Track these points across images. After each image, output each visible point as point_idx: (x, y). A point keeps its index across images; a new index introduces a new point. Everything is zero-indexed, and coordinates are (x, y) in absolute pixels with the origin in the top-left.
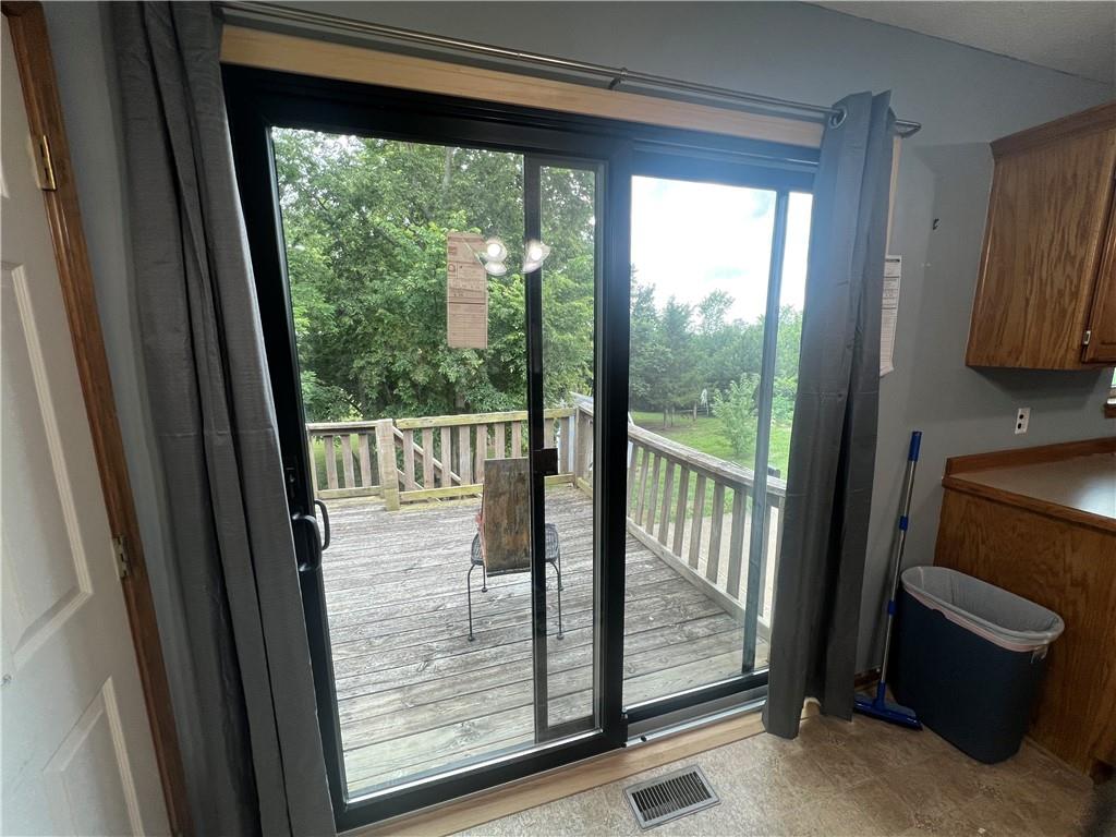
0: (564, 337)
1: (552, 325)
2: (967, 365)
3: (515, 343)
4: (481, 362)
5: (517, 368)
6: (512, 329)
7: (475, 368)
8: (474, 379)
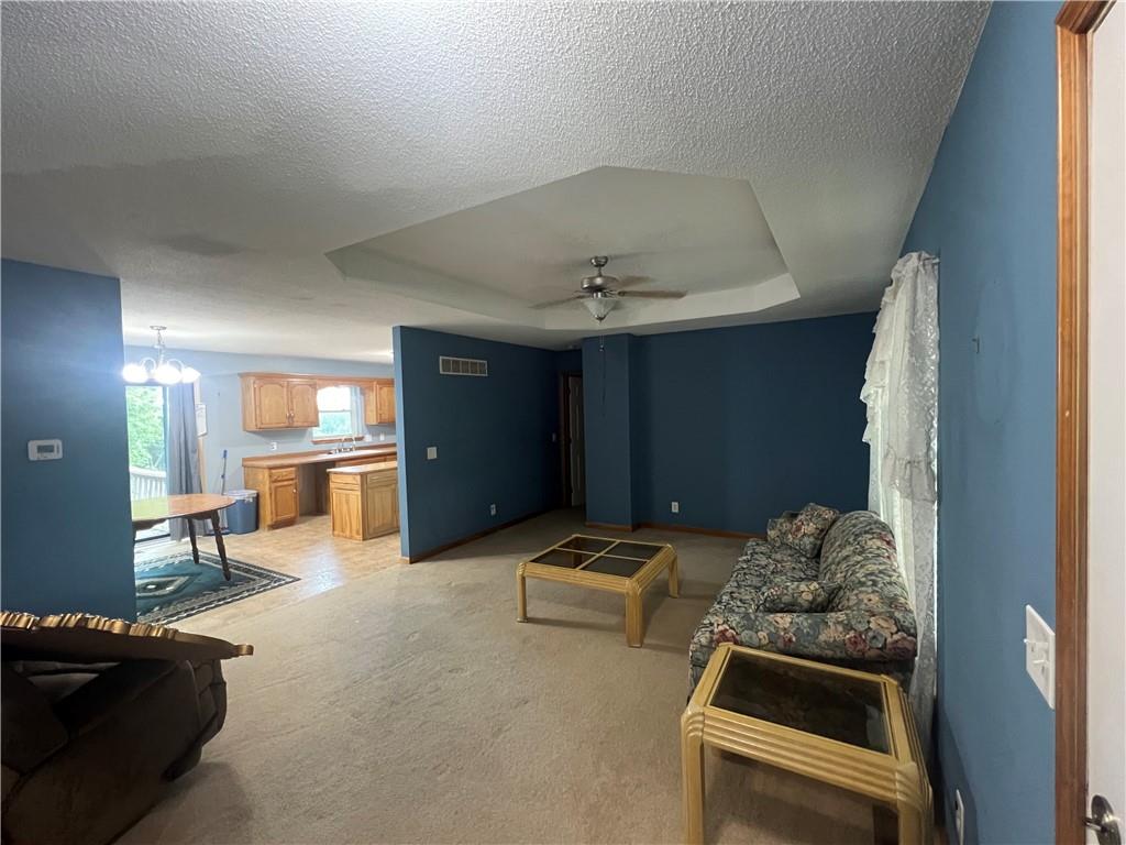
2: (245, 430)
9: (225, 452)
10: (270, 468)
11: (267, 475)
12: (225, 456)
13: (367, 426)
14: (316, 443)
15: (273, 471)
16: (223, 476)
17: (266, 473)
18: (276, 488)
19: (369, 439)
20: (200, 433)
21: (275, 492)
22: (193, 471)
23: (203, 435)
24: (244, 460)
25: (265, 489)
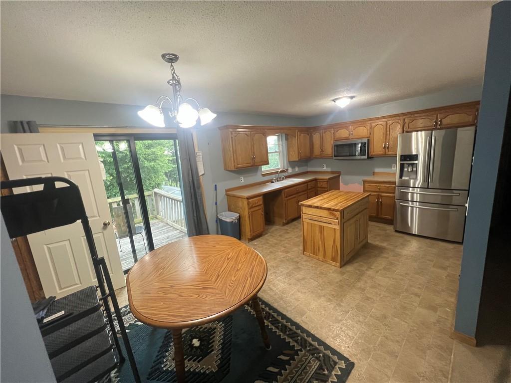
0: (150, 164)
1: (145, 159)
3: (128, 168)
4: (111, 178)
5: (131, 178)
6: (126, 163)
7: (109, 181)
8: (109, 186)
9: (216, 185)
10: (248, 198)
11: (246, 203)
12: (216, 189)
13: (289, 161)
14: (264, 175)
15: (250, 200)
16: (216, 204)
17: (246, 202)
18: (252, 212)
19: (290, 170)
20: (200, 174)
21: (251, 216)
22: (199, 202)
23: (202, 175)
24: (227, 191)
25: (246, 213)
